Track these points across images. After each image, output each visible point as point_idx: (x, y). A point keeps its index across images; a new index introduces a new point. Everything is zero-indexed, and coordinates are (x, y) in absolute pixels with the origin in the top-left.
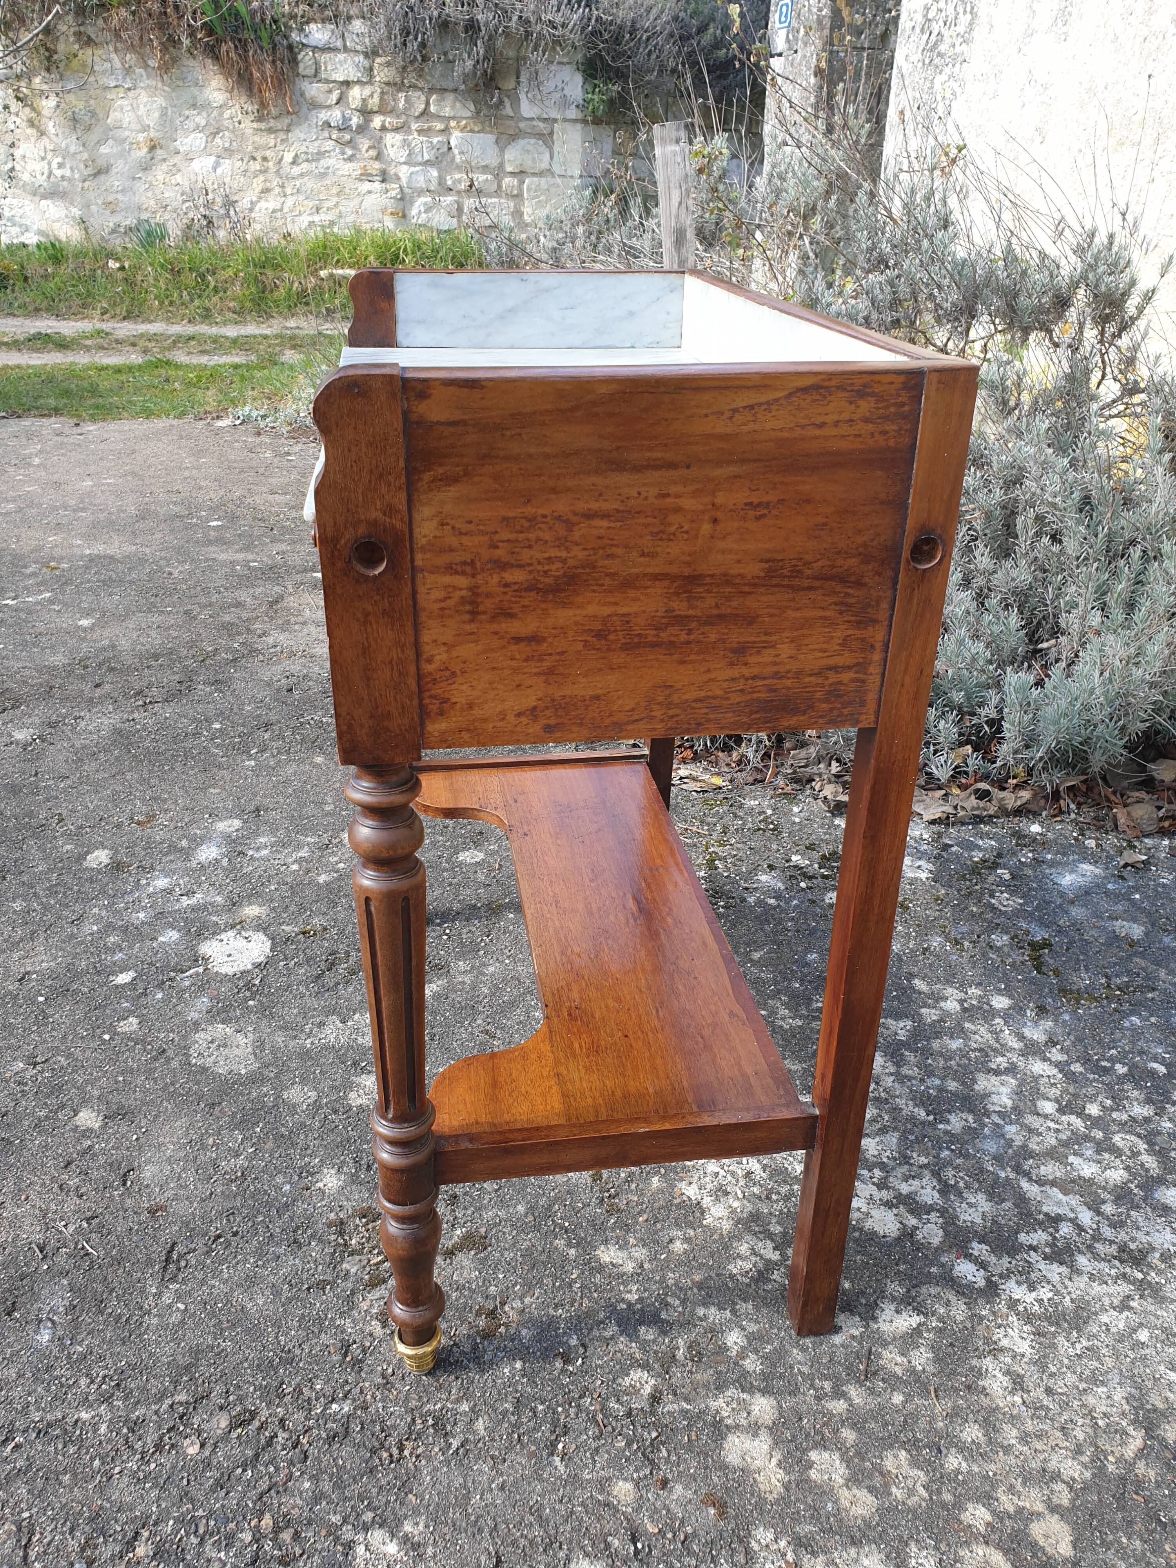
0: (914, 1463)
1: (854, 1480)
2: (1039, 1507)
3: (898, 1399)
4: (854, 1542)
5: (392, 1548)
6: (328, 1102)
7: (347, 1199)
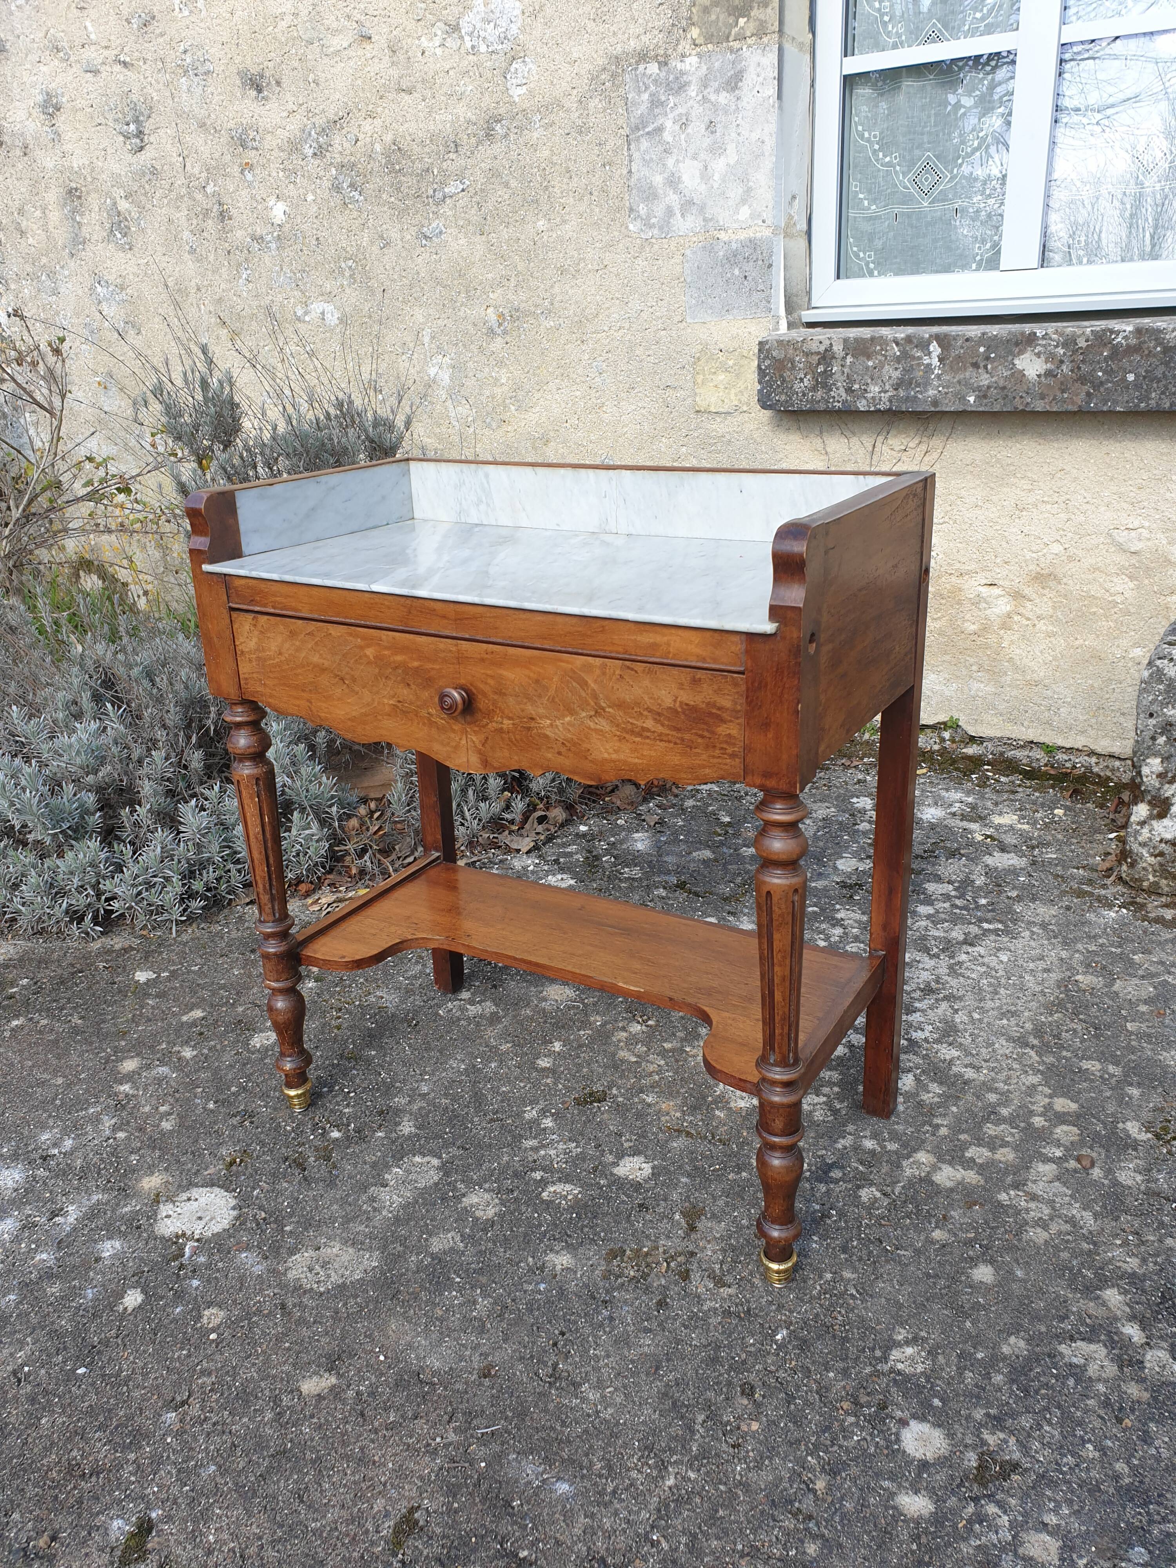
0: (997, 1123)
1: (993, 1149)
2: (1047, 1100)
3: (954, 1109)
4: (1028, 1168)
5: (909, 1351)
6: (472, 1229)
7: (589, 1259)
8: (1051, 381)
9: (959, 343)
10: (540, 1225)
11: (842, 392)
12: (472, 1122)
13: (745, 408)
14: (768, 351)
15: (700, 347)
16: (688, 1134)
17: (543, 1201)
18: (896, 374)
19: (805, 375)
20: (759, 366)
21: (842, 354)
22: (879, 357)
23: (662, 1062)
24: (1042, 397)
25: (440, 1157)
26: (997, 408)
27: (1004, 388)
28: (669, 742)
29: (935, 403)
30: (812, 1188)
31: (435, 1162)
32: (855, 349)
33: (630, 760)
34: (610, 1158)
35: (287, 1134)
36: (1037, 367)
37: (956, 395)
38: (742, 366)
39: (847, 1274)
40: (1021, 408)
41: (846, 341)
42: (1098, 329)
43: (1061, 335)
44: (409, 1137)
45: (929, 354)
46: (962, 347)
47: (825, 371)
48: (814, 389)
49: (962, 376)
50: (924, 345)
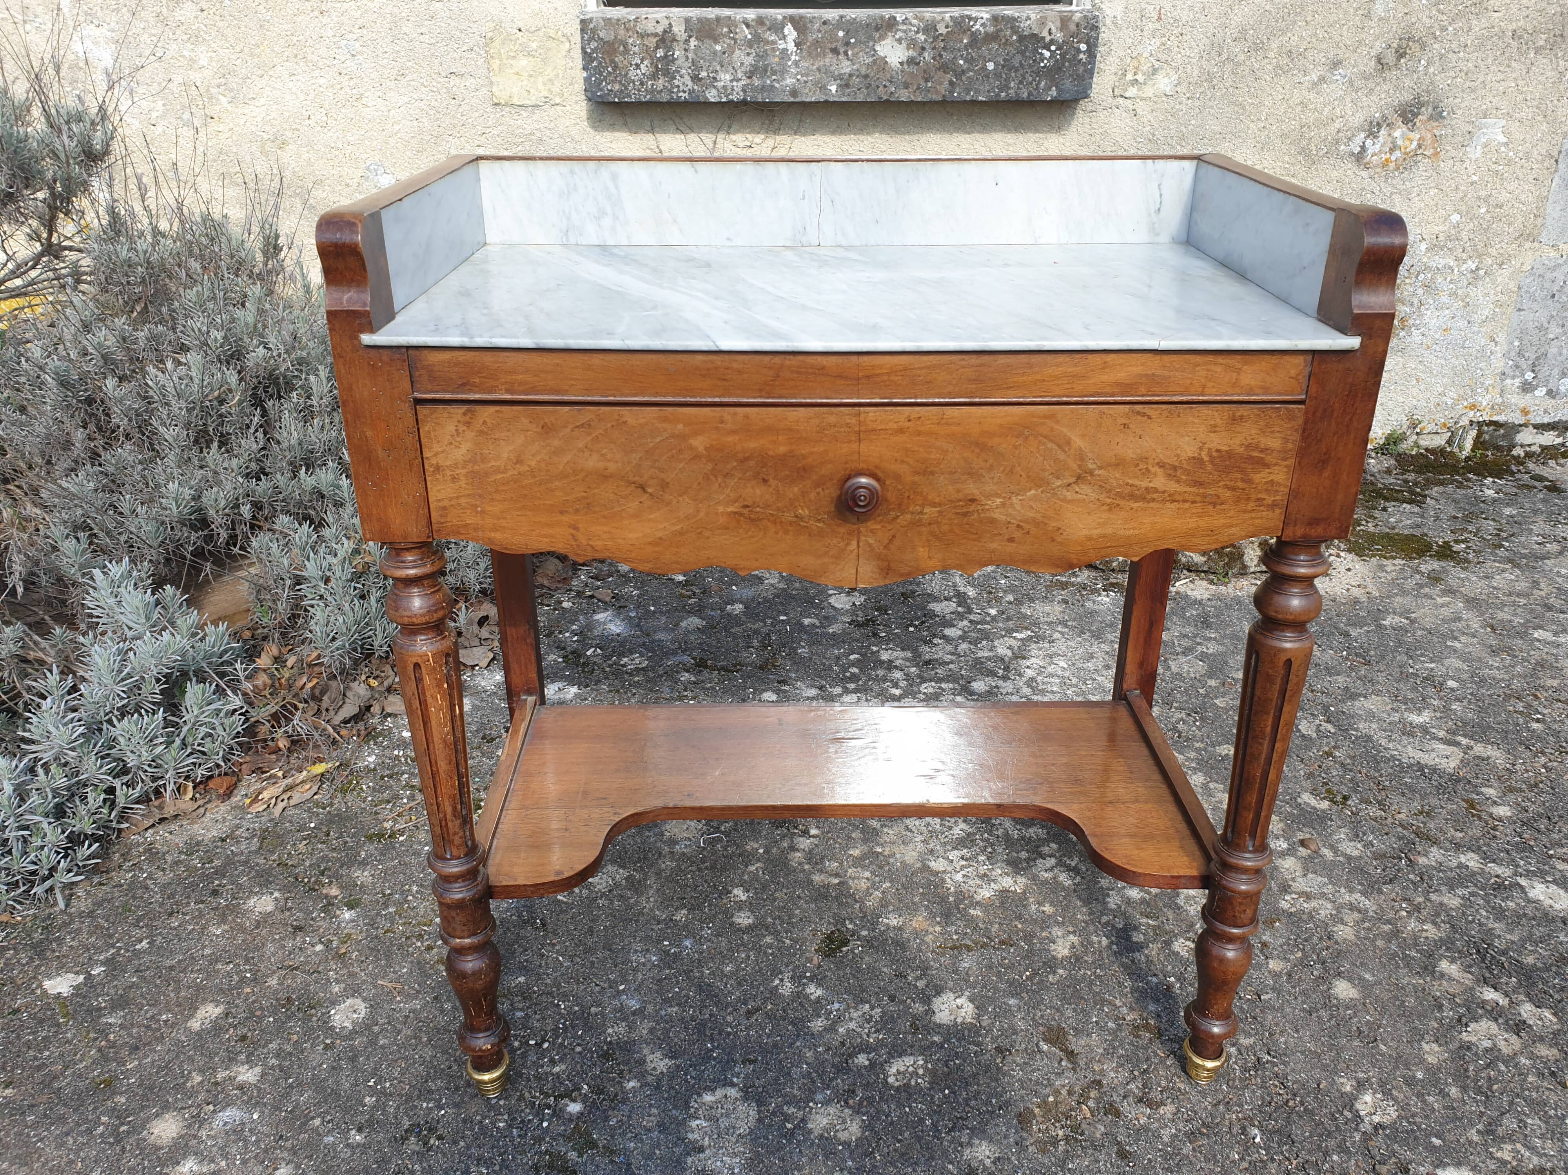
6: (853, 1160)
7: (1006, 1137)
8: (914, 69)
9: (816, 26)
10: (922, 1121)
11: (687, 80)
12: (729, 1024)
13: (558, 100)
14: (594, 31)
15: (492, 25)
16: (969, 948)
17: (898, 1089)
18: (748, 61)
19: (642, 60)
20: (583, 49)
21: (685, 36)
22: (728, 41)
23: (867, 874)
24: (906, 86)
25: (733, 1085)
26: (860, 98)
27: (866, 76)
28: (1185, 501)
29: (794, 93)
30: (1133, 961)
31: (733, 1092)
32: (699, 31)
33: (1122, 532)
34: (918, 1008)
35: (505, 1134)
36: (899, 54)
37: (816, 84)
38: (549, 49)
39: (1245, 1041)
40: (885, 98)
41: (687, 21)
42: (956, 14)
43: (921, 20)
44: (672, 1074)
45: (784, 37)
46: (819, 31)
47: (666, 56)
48: (654, 76)
49: (822, 63)
50: (777, 28)
